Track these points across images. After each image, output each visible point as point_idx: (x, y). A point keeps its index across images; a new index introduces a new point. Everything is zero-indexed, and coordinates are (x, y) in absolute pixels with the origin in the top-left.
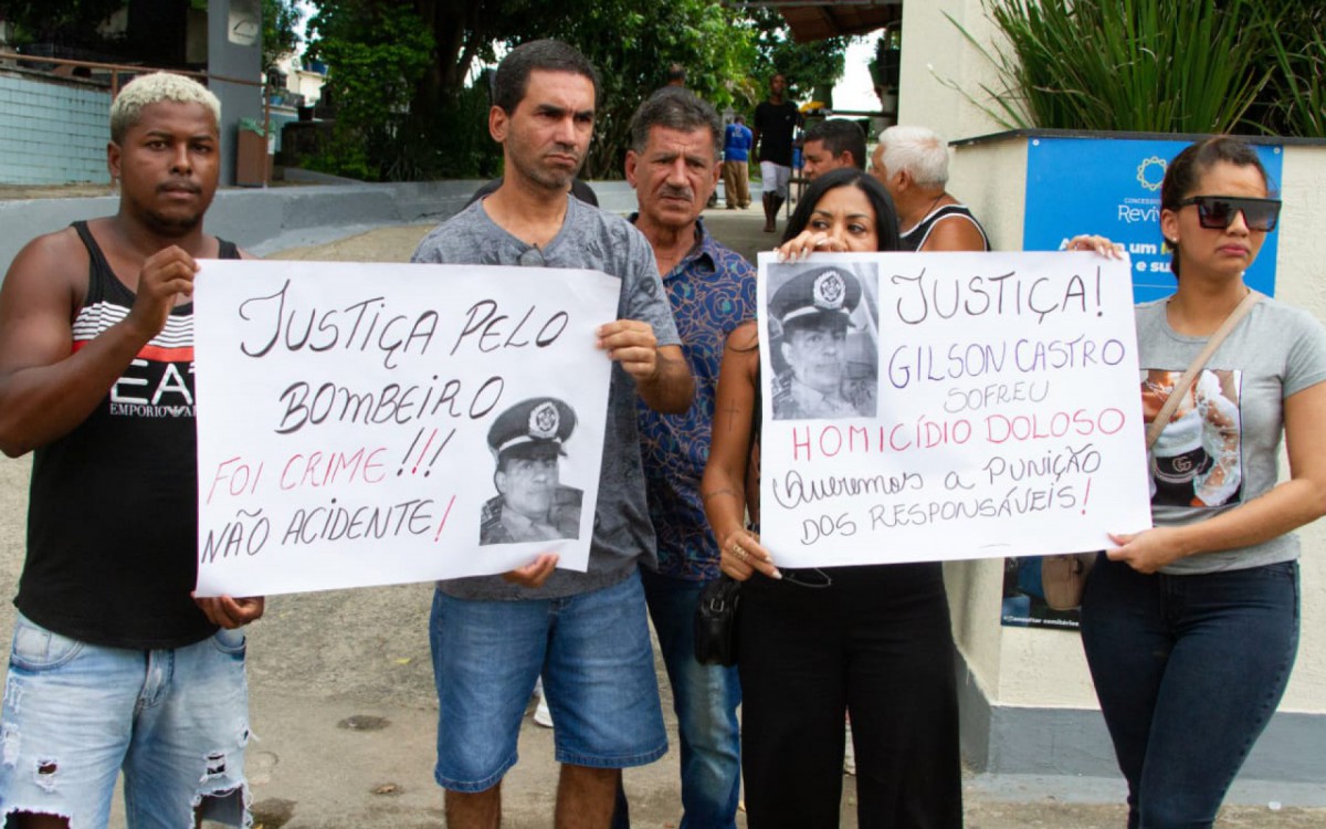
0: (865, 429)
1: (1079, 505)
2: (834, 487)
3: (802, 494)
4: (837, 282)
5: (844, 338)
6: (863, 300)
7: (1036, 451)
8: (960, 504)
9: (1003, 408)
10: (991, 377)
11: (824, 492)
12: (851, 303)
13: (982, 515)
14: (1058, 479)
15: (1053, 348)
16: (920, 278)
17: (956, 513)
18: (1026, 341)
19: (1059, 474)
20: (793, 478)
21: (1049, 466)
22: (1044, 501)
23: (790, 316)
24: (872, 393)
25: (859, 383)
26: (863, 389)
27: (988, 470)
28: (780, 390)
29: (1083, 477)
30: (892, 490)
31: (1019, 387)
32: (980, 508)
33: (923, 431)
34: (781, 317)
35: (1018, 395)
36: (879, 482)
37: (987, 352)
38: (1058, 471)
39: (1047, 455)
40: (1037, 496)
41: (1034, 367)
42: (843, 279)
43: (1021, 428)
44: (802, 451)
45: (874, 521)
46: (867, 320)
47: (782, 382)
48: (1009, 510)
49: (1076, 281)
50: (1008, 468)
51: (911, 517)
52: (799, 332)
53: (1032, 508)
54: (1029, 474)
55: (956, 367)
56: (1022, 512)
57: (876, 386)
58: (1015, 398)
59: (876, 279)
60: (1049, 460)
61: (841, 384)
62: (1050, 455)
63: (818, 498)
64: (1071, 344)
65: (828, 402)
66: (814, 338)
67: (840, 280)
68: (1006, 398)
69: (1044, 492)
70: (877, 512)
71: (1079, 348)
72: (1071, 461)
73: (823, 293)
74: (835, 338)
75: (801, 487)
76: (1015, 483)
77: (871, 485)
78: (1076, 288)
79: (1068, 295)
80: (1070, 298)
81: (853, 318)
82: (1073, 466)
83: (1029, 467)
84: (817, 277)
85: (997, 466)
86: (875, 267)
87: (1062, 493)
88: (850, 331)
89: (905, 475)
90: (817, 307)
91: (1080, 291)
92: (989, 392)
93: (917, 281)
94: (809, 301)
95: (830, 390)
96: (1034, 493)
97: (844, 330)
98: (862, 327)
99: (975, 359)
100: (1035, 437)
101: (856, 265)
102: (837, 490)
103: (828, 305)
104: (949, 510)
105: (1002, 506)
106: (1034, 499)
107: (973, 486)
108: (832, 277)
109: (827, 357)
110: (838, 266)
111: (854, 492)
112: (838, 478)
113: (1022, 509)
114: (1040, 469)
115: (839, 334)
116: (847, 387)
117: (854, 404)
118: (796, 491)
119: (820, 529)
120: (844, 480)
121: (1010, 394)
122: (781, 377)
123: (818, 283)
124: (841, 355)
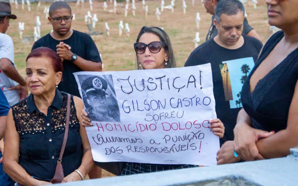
0: (119, 125)
1: (198, 149)
2: (113, 140)
3: (103, 141)
4: (99, 81)
5: (105, 98)
6: (108, 86)
7: (181, 133)
8: (156, 148)
9: (167, 120)
10: (161, 111)
11: (110, 141)
12: (105, 87)
13: (164, 152)
14: (189, 142)
15: (184, 100)
16: (128, 79)
17: (155, 151)
18: (174, 98)
19: (190, 140)
20: (99, 136)
21: (185, 138)
22: (186, 148)
23: (88, 91)
24: (118, 114)
25: (114, 111)
26: (115, 113)
27: (165, 139)
28: (89, 113)
29: (199, 141)
30: (132, 142)
31: (172, 113)
32: (163, 150)
33: (138, 126)
34: (85, 91)
35: (172, 116)
36: (128, 140)
37: (158, 102)
38: (189, 139)
39: (185, 135)
40: (182, 146)
41: (178, 106)
42: (101, 80)
43: (175, 126)
44: (101, 129)
45: (128, 150)
46: (111, 93)
47: (89, 110)
48: (173, 151)
49: (192, 77)
50: (171, 139)
51: (141, 150)
52: (91, 96)
53: (181, 150)
54: (179, 140)
55: (147, 107)
56: (178, 151)
57: (119, 112)
58: (171, 117)
59: (112, 80)
60: (186, 136)
61: (108, 112)
62: (186, 135)
63: (109, 142)
64: (191, 99)
65: (105, 117)
66: (96, 98)
67: (100, 80)
68: (168, 117)
69: (185, 145)
70: (129, 148)
71: (194, 100)
72: (194, 136)
73: (95, 84)
74: (103, 98)
75: (103, 138)
76: (175, 143)
77: (125, 140)
78: (192, 79)
79: (189, 82)
80: (190, 83)
81: (106, 92)
82: (195, 138)
83: (179, 139)
84: (93, 80)
85: (167, 138)
86: (111, 76)
87: (191, 146)
88: (107, 96)
89: (136, 139)
90: (95, 89)
91: (194, 80)
92: (161, 115)
93: (128, 80)
94: (92, 87)
95: (105, 113)
96: (181, 146)
97: (105, 96)
98: (110, 95)
99: (154, 105)
100: (180, 129)
101: (104, 76)
102: (114, 140)
103: (98, 88)
104: (152, 150)
105: (171, 150)
106: (182, 147)
107: (160, 143)
108: (97, 79)
109: (101, 104)
110: (98, 76)
111: (120, 141)
112: (114, 137)
113: (178, 150)
114: (183, 139)
115: (103, 97)
116: (110, 112)
117: (114, 118)
118: (101, 140)
119: (111, 151)
120: (116, 138)
121: (170, 115)
122: (88, 109)
123: (94, 81)
124: (106, 103)
